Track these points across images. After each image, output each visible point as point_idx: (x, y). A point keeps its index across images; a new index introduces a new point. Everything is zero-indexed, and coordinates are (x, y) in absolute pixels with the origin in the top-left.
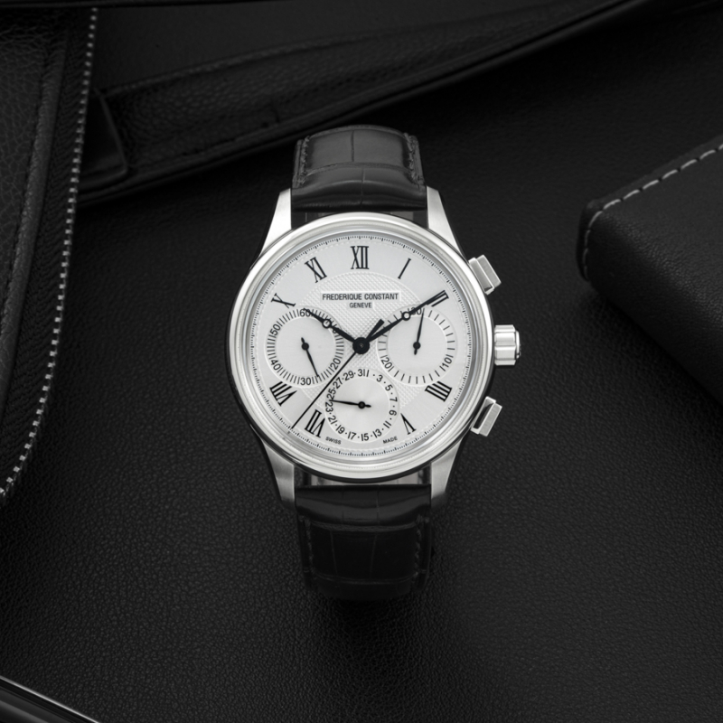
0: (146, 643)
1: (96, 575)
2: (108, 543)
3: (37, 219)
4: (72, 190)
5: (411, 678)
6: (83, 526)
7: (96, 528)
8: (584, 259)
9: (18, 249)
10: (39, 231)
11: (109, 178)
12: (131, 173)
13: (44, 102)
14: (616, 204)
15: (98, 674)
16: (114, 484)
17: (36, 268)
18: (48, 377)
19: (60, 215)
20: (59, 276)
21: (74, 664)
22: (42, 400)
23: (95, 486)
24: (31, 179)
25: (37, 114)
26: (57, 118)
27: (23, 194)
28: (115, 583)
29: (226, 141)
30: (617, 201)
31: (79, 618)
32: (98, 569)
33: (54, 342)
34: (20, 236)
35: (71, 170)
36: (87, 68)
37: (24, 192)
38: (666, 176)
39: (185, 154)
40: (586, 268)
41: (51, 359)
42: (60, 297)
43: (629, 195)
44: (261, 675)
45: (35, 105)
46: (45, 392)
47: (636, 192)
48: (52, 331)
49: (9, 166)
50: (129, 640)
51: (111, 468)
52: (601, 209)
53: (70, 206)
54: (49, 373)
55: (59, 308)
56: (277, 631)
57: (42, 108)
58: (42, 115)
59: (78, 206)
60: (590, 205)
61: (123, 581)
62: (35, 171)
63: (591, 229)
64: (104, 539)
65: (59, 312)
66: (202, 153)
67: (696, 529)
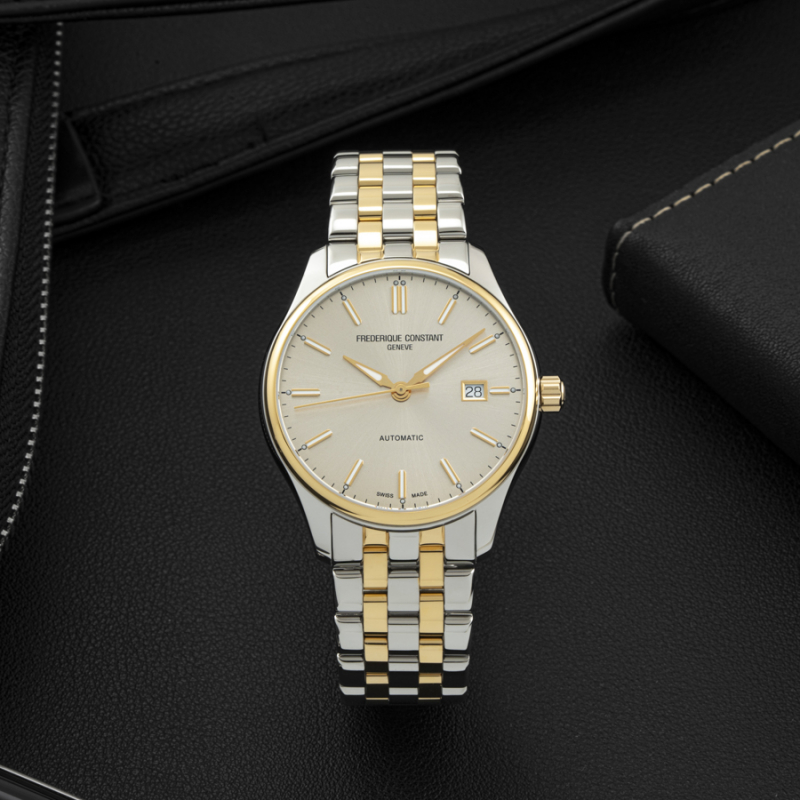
0: (151, 721)
1: (91, 647)
2: (102, 613)
3: (13, 256)
4: (48, 223)
5: (446, 749)
6: (74, 595)
7: (88, 597)
8: (612, 284)
10: (16, 269)
11: (82, 210)
12: (105, 203)
13: (14, 128)
14: (647, 223)
15: (100, 756)
16: (105, 549)
17: (14, 311)
18: (33, 430)
19: (37, 251)
20: (39, 318)
21: (73, 747)
22: (28, 456)
23: (84, 551)
24: (3, 211)
25: (6, 140)
26: (28, 144)
28: (112, 656)
29: (209, 165)
30: (647, 219)
31: (76, 696)
32: (93, 641)
33: (38, 392)
35: (44, 201)
36: (55, 89)
38: (699, 190)
39: (164, 181)
40: (613, 294)
41: (35, 410)
42: (42, 342)
43: (660, 212)
45: (3, 130)
46: (30, 447)
47: (667, 209)
48: (34, 379)
50: (131, 718)
51: (101, 531)
52: (630, 229)
53: (45, 241)
54: (34, 426)
55: (41, 354)
57: (11, 133)
58: (11, 142)
59: (54, 241)
60: (618, 225)
61: (121, 654)
62: (7, 203)
63: (620, 251)
64: (98, 608)
65: (41, 358)
66: (183, 180)
67: (749, 577)
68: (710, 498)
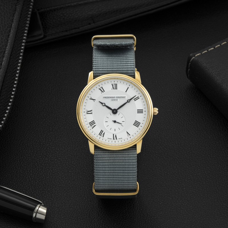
0: (37, 188)
1: (23, 165)
2: (28, 155)
3: (11, 50)
6: (20, 149)
7: (25, 150)
8: (188, 72)
9: (4, 59)
10: (11, 53)
11: (37, 38)
12: (45, 37)
13: (17, 12)
14: (199, 55)
16: (31, 137)
17: (10, 65)
18: (11, 100)
19: (19, 49)
20: (17, 68)
23: (25, 137)
24: (10, 36)
25: (14, 16)
26: (20, 17)
27: (7, 41)
28: (29, 168)
29: (76, 28)
30: (200, 54)
31: (17, 179)
32: (24, 163)
33: (14, 89)
34: (5, 54)
35: (24, 34)
36: (32, 2)
37: (8, 40)
38: (216, 47)
39: (63, 32)
40: (189, 75)
41: (12, 95)
42: (17, 75)
43: (204, 52)
44: (73, 200)
45: (13, 13)
46: (9, 105)
47: (206, 51)
48: (13, 86)
49: (3, 32)
50: (32, 186)
51: (31, 132)
52: (194, 56)
53: (22, 46)
54: (12, 99)
56: (80, 186)
57: (15, 14)
58: (15, 16)
59: (25, 46)
60: (191, 55)
61: (32, 168)
62: (12, 34)
63: (191, 63)
64: (27, 154)
65: (16, 80)
66: (68, 32)
67: (218, 161)
68: (210, 137)
